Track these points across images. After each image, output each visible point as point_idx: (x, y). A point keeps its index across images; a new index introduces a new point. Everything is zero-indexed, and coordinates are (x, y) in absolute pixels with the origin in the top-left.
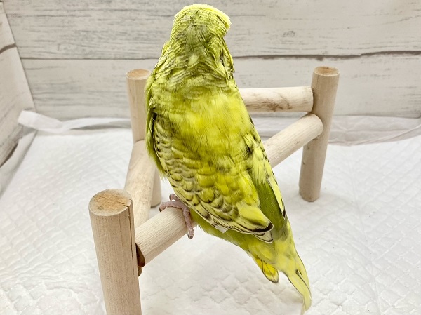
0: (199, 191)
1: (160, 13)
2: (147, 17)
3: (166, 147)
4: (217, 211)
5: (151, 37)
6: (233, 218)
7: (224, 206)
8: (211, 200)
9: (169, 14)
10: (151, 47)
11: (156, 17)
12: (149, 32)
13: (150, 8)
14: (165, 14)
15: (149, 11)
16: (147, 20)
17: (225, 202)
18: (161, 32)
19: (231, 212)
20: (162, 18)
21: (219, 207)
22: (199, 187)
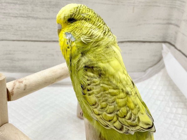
0: (118, 111)
1: (11, 15)
2: (3, 17)
3: (96, 85)
4: (129, 121)
5: (5, 28)
6: (137, 123)
7: (133, 117)
8: (125, 115)
9: (16, 15)
10: (4, 34)
11: (9, 17)
12: (4, 25)
13: (5, 12)
14: (14, 15)
15: (4, 13)
16: (3, 18)
17: (133, 114)
18: (11, 26)
19: (136, 120)
20: (12, 18)
21: (130, 119)
22: (118, 108)
